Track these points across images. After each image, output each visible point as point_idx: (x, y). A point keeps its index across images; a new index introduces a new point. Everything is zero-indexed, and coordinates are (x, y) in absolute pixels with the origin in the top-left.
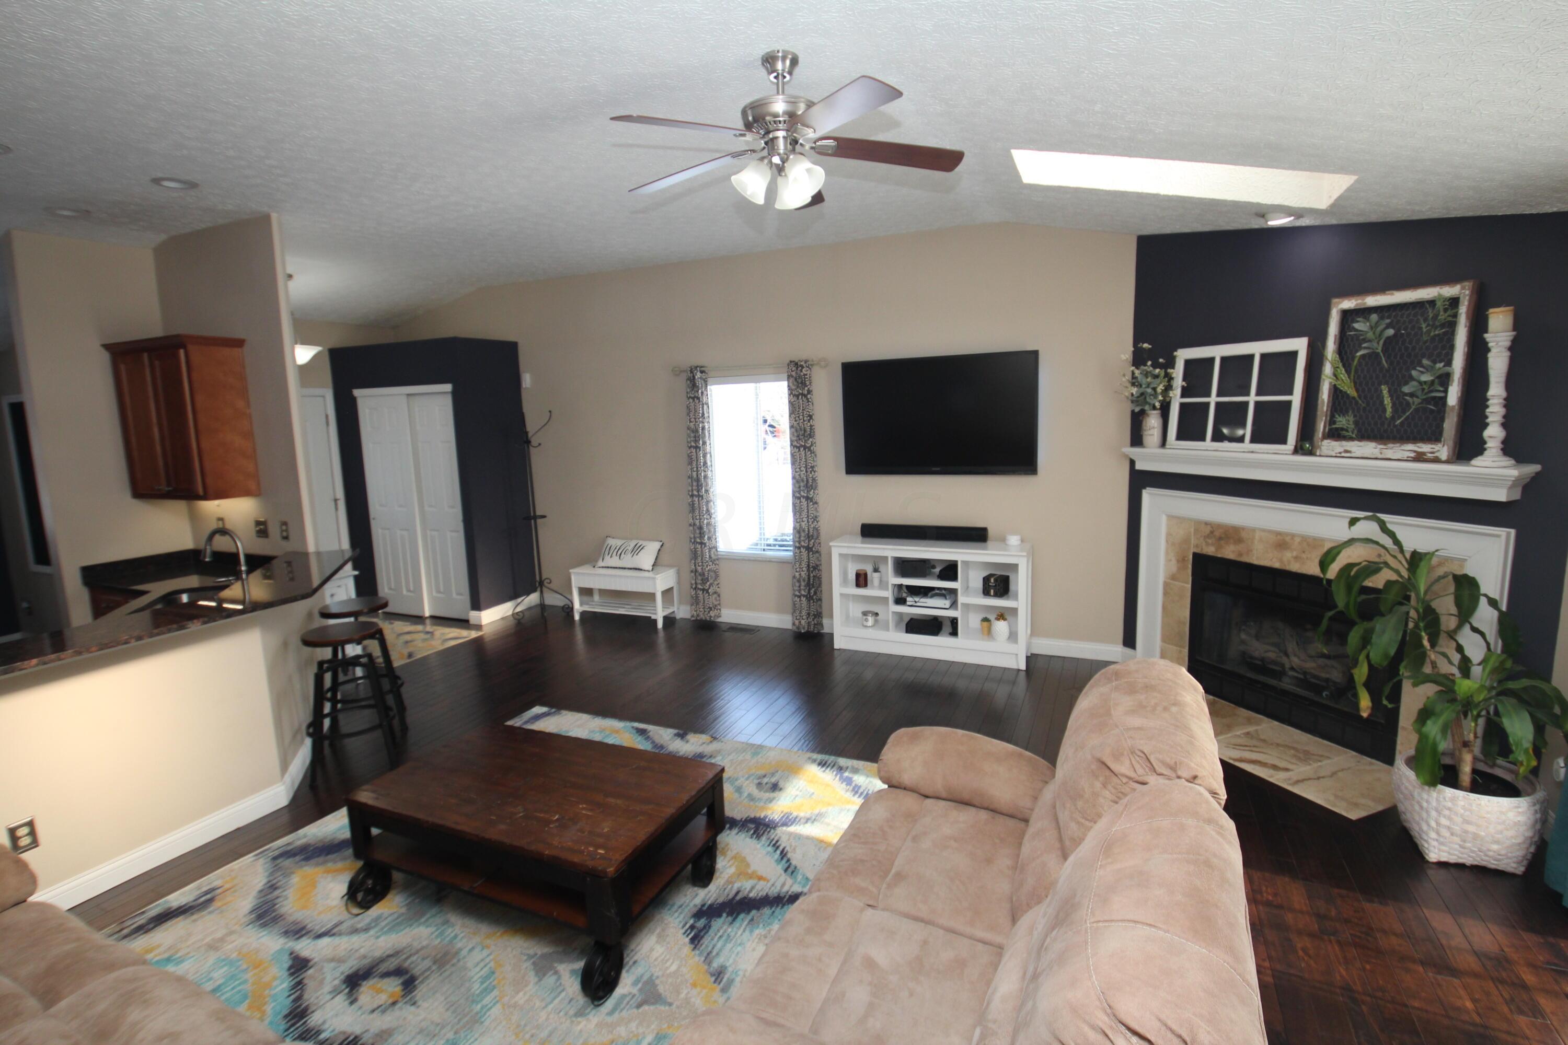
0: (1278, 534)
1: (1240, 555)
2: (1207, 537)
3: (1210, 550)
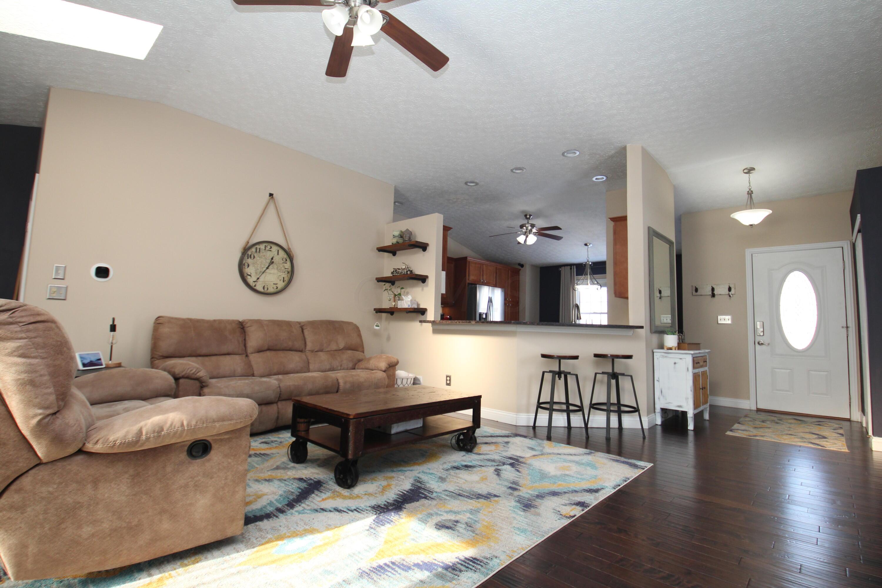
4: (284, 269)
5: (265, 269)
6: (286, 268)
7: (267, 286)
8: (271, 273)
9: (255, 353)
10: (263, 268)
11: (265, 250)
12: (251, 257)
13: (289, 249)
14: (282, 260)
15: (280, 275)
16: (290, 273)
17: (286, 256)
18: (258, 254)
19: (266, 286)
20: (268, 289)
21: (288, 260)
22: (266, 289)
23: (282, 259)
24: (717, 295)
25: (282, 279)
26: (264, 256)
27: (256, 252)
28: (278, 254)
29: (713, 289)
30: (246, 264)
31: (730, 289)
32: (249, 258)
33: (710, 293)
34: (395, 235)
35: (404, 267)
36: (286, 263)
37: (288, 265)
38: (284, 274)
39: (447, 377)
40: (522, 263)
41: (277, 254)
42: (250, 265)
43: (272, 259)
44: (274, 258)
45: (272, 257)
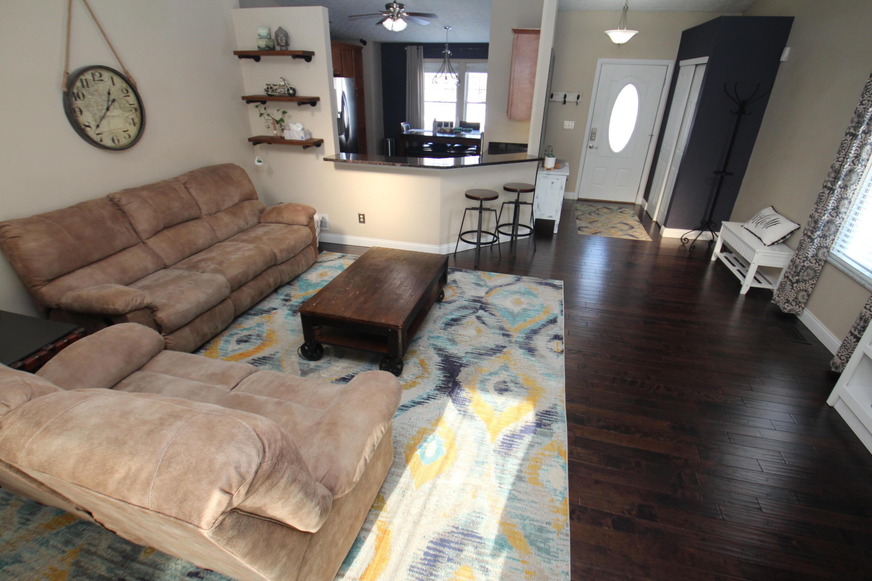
4: (128, 106)
5: (104, 111)
6: (131, 103)
7: (116, 136)
8: (114, 116)
9: (151, 237)
10: (101, 110)
11: (94, 80)
12: (79, 98)
13: (127, 72)
14: (121, 93)
15: (127, 117)
16: (139, 110)
17: (125, 85)
18: (88, 89)
19: (115, 138)
20: (118, 141)
21: (130, 90)
22: (116, 142)
23: (122, 91)
24: (568, 102)
25: (132, 122)
26: (96, 91)
27: (83, 86)
28: (114, 84)
29: (565, 96)
30: (77, 110)
31: (578, 97)
32: (78, 99)
33: (563, 100)
34: (261, 34)
35: (282, 83)
36: (128, 96)
37: (132, 99)
38: (131, 113)
39: (359, 215)
40: (364, 39)
41: (111, 84)
42: (83, 110)
43: (109, 93)
44: (111, 92)
45: (107, 91)
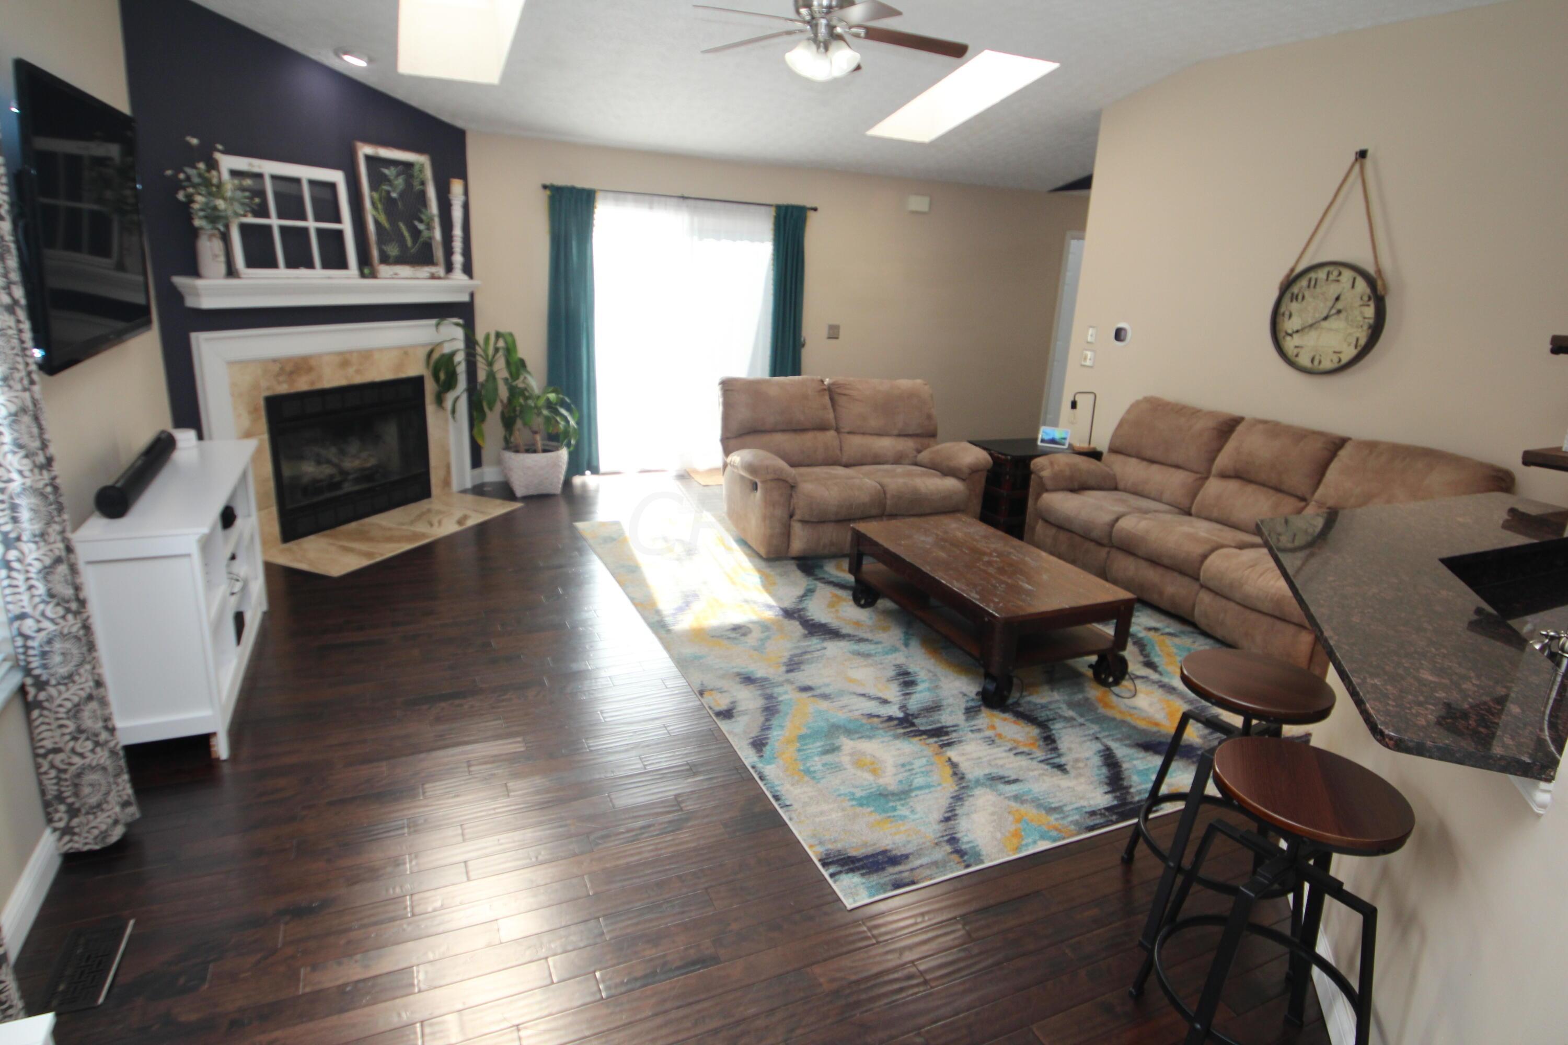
0: (340, 354)
1: (313, 383)
2: (279, 375)
3: (283, 388)
4: (1360, 319)
5: (1319, 319)
6: (1367, 316)
7: (1321, 355)
8: (1331, 330)
10: (1316, 317)
11: (1327, 280)
12: (1296, 298)
14: (1359, 300)
15: (1350, 334)
16: (1372, 329)
17: (1369, 292)
18: (1313, 290)
19: (1318, 357)
20: (1320, 362)
21: (1373, 300)
22: (1316, 362)
23: (1361, 298)
25: (1354, 342)
26: (1323, 294)
27: (1308, 286)
28: (1352, 289)
30: (1286, 312)
32: (1294, 300)
36: (1368, 307)
37: (1370, 312)
38: (1360, 330)
41: (1348, 288)
42: (1293, 314)
43: (1337, 299)
44: (1342, 298)
45: (1336, 295)
